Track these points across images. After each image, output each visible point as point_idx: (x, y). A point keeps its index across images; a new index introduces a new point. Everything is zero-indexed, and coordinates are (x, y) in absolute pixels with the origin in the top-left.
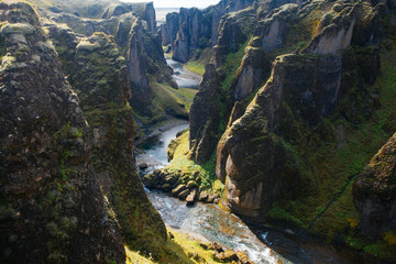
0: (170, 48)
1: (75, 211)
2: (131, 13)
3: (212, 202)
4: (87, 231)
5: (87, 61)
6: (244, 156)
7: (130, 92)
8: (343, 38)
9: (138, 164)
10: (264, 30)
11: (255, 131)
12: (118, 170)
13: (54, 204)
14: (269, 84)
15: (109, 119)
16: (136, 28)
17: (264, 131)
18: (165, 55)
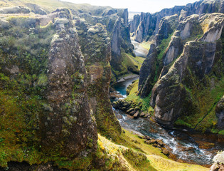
0: (134, 34)
1: (76, 115)
2: (116, 14)
4: (81, 124)
5: (92, 38)
6: (165, 95)
7: (110, 57)
10: (182, 27)
11: (172, 82)
12: (100, 97)
13: (67, 109)
14: (182, 57)
15: (99, 70)
16: (118, 22)
17: (177, 82)
18: (131, 38)
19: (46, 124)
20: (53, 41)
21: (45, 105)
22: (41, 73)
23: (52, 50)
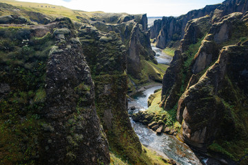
0: (155, 40)
2: (133, 20)
3: (172, 134)
4: (88, 143)
5: (104, 47)
6: (196, 109)
7: (126, 65)
11: (205, 94)
12: (116, 109)
14: (216, 64)
15: (114, 79)
16: (135, 29)
17: (211, 94)
18: (152, 44)
19: (47, 148)
20: (51, 52)
21: (45, 125)
22: (38, 88)
23: (50, 62)
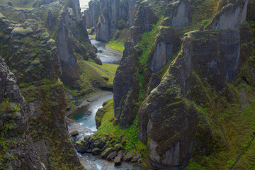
0: (93, 30)
2: (58, 2)
3: (137, 161)
5: (22, 44)
6: (162, 120)
7: (60, 70)
8: (240, 15)
9: (70, 132)
10: (172, 11)
11: (171, 97)
12: (52, 138)
14: (180, 56)
15: (43, 93)
16: (64, 14)
17: (178, 97)
18: (90, 36)
